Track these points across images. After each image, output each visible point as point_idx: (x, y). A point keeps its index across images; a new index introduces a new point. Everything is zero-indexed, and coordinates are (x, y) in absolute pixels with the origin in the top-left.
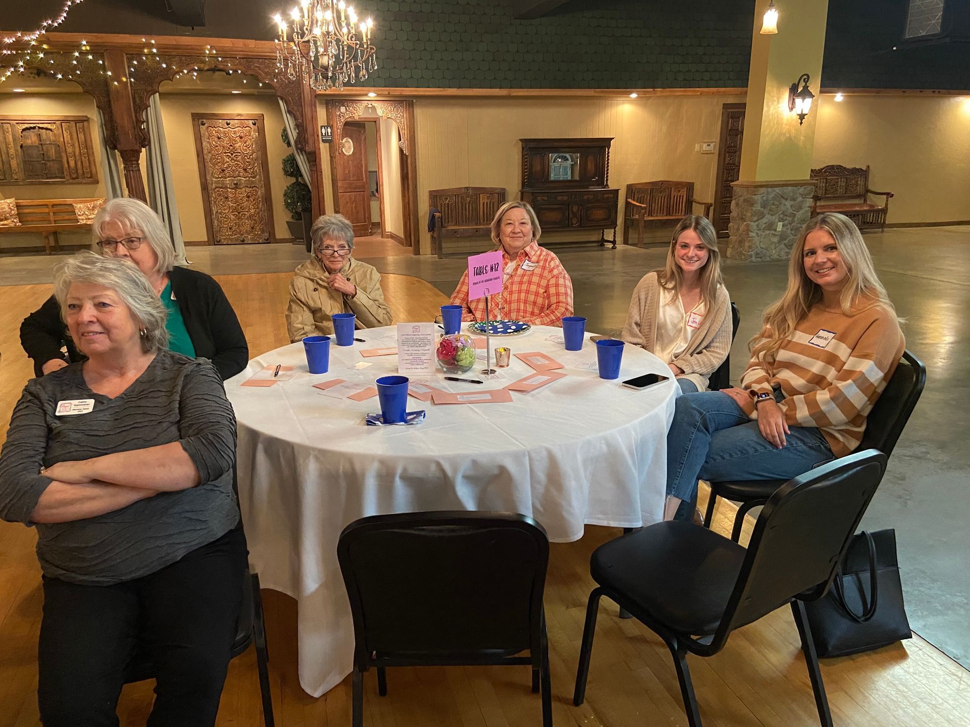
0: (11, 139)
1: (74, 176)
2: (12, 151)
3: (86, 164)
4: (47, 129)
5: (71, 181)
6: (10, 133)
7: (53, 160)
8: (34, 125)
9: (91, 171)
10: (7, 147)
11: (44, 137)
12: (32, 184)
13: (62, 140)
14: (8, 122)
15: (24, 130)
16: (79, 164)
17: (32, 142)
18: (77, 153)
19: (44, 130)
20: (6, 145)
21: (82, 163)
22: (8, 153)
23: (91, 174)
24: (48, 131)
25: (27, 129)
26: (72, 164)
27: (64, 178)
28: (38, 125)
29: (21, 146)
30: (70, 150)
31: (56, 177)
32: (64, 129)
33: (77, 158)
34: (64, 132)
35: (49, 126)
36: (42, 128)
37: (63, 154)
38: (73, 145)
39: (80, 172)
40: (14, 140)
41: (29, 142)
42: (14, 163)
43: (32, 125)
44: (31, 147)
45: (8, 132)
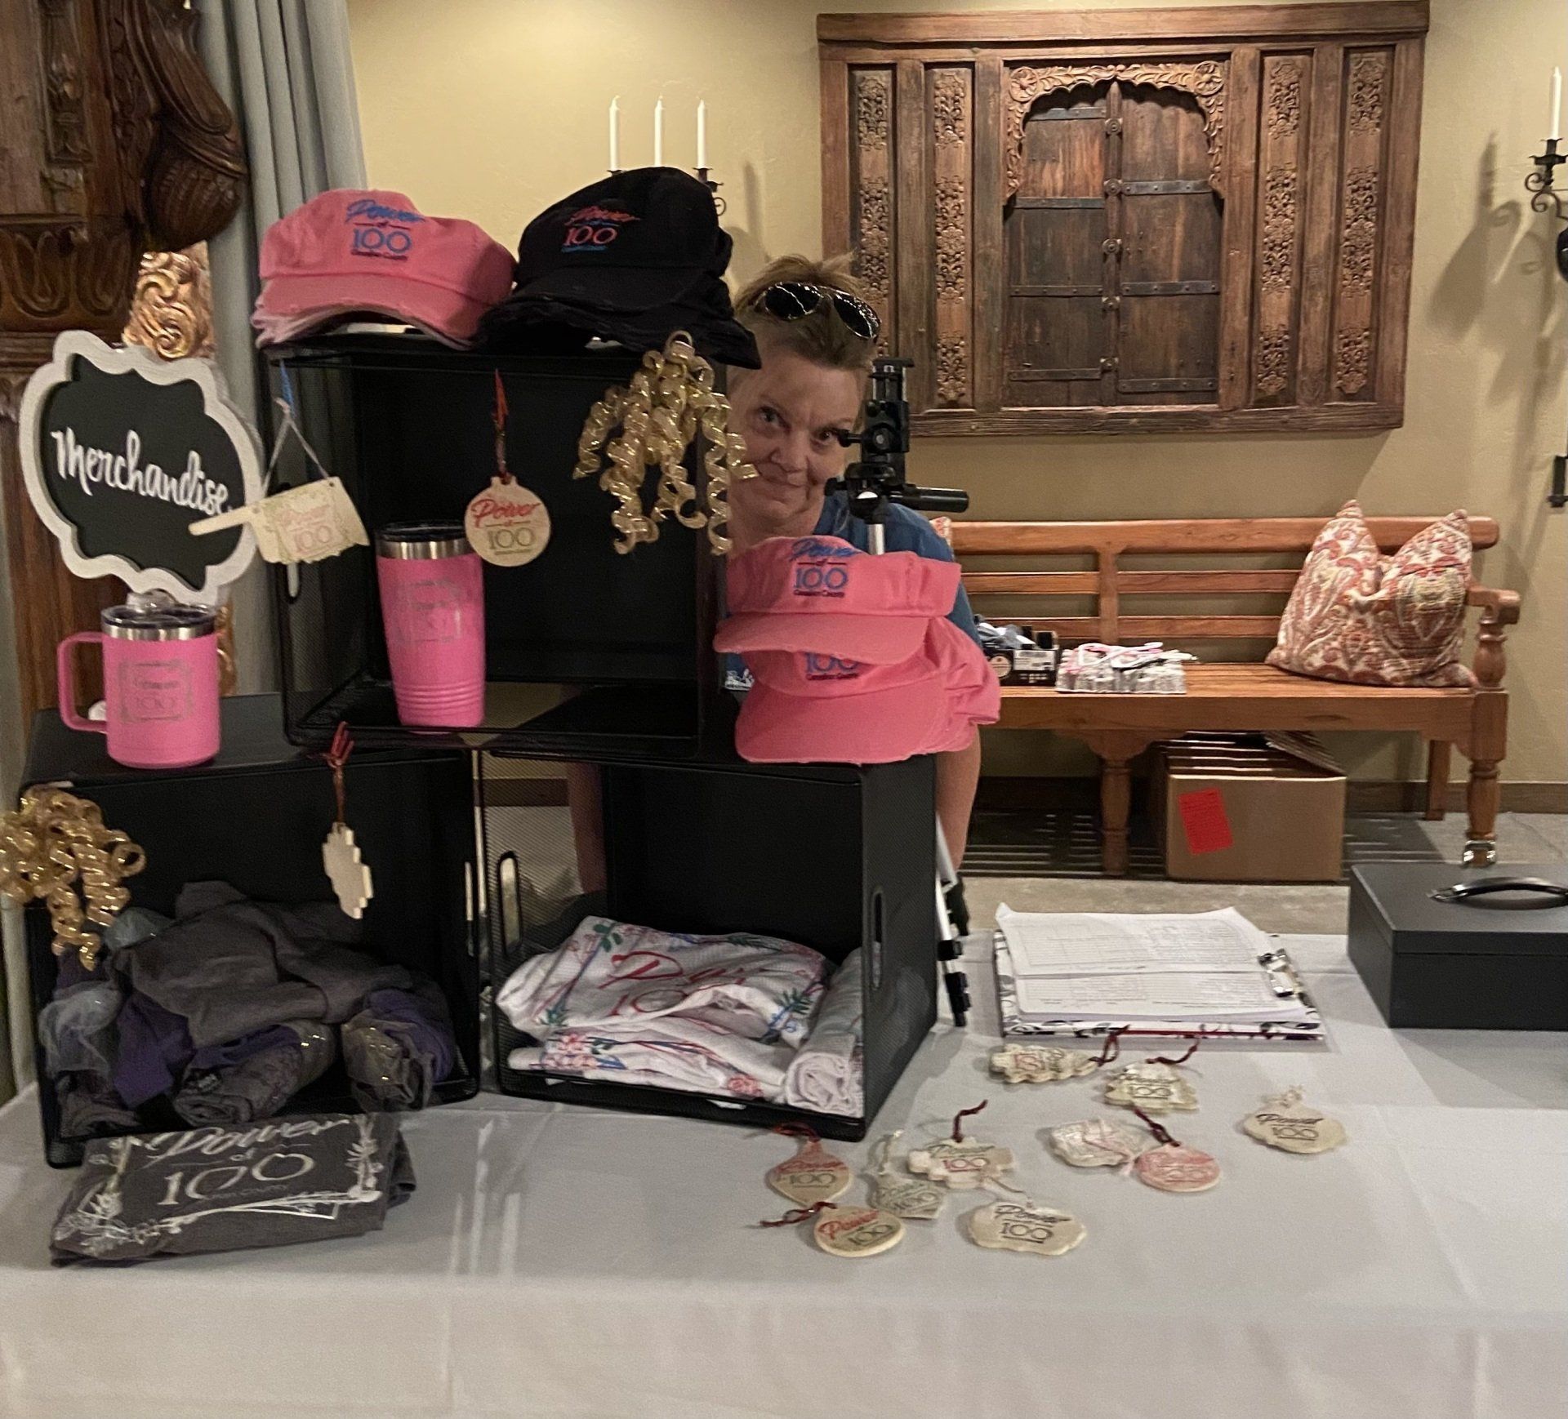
0: (961, 165)
1: (1272, 385)
2: (955, 237)
3: (1357, 309)
4: (1171, 96)
5: (1249, 414)
6: (965, 124)
7: (1169, 292)
8: (1105, 74)
9: (1374, 354)
10: (934, 212)
11: (1142, 146)
12: (1033, 429)
13: (1249, 163)
14: (966, 55)
15: (1041, 105)
16: (1316, 309)
17: (1068, 178)
18: (1318, 245)
19: (1150, 106)
20: (932, 196)
21: (1333, 302)
22: (935, 247)
23: (1372, 374)
24: (1169, 112)
25: (1061, 98)
26: (1276, 307)
27: (1211, 395)
28: (1123, 77)
29: (1009, 209)
30: (1278, 226)
31: (1164, 393)
32: (1268, 95)
33: (1316, 275)
34: (1270, 114)
35: (1184, 77)
36: (1142, 93)
37: (1237, 257)
38: (1304, 197)
39: (1312, 358)
40: (979, 163)
41: (1052, 178)
42: (953, 310)
43: (1091, 76)
44: (1048, 210)
45: (952, 122)
